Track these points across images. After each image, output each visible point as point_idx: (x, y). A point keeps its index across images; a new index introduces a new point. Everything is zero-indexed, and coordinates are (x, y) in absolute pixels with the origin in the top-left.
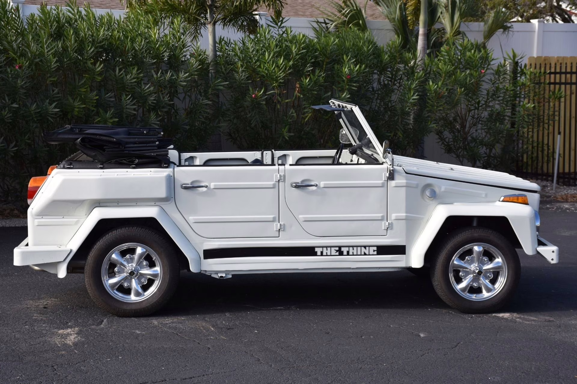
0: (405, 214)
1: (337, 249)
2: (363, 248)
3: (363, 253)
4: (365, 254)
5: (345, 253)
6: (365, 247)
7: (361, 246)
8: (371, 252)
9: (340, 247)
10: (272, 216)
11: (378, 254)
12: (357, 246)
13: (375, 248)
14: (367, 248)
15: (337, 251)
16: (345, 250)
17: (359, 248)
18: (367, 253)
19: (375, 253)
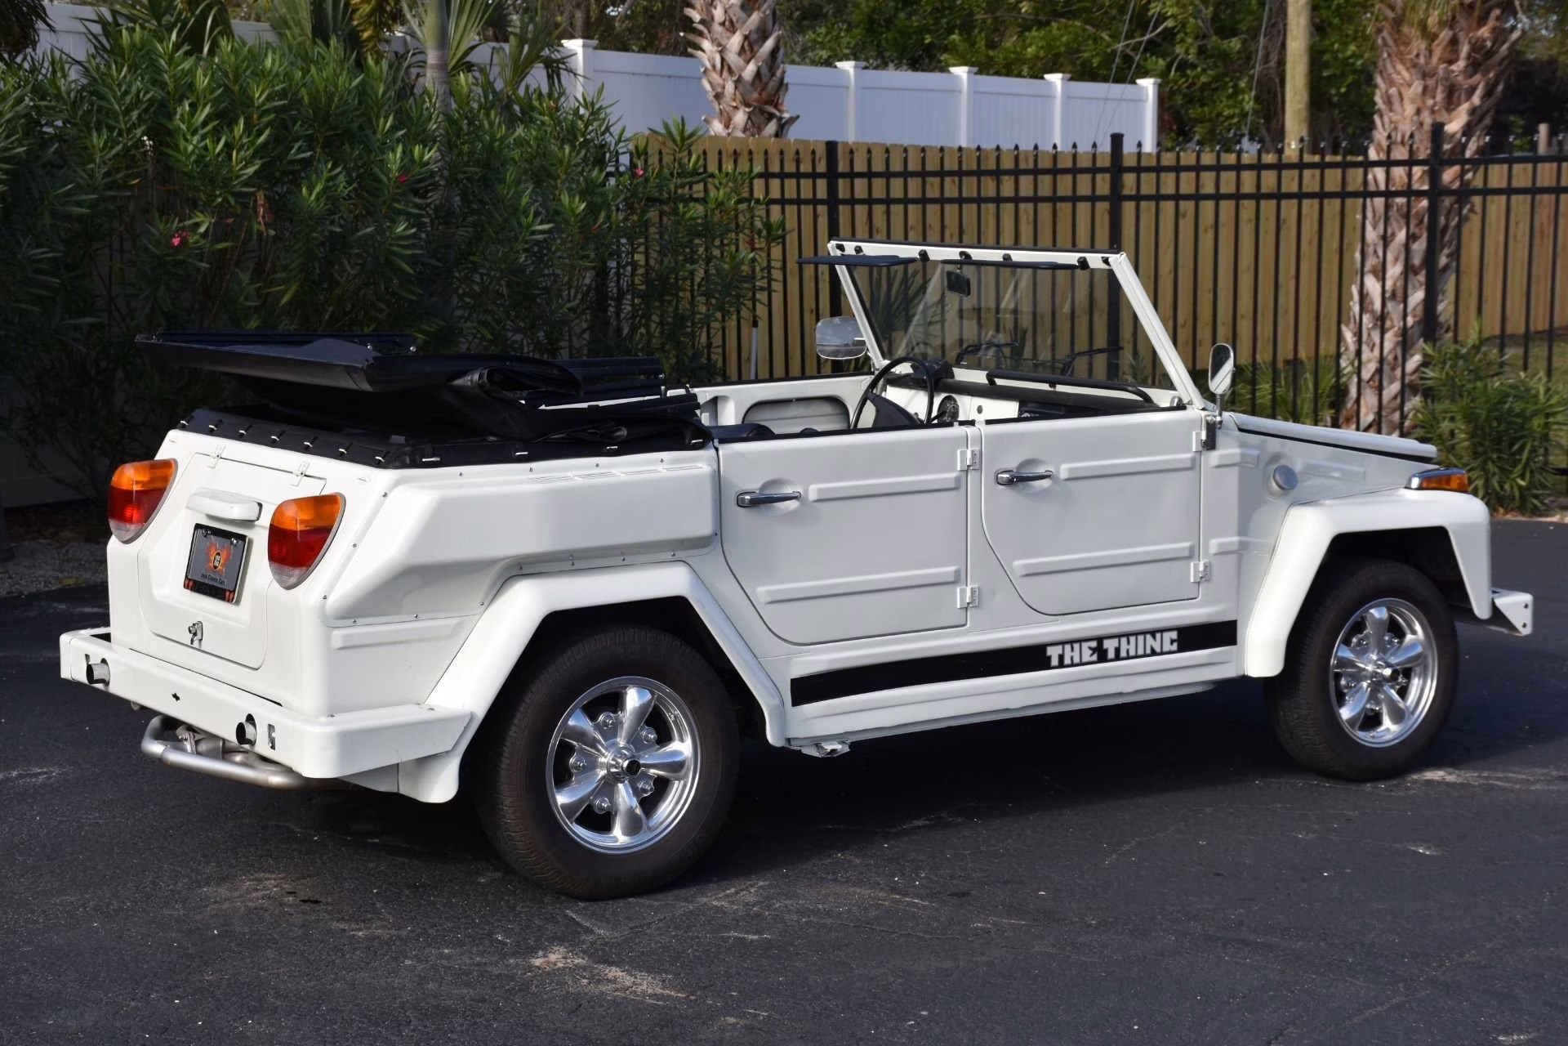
0: (1236, 539)
1: (1094, 644)
2: (1149, 637)
3: (1148, 651)
4: (1154, 653)
5: (1111, 655)
6: (1153, 633)
7: (1144, 633)
8: (1167, 647)
9: (1100, 640)
10: (953, 568)
11: (1181, 649)
12: (1136, 634)
13: (1174, 635)
14: (1158, 636)
15: (1094, 650)
16: (1110, 645)
17: (1141, 638)
18: (1158, 650)
19: (1175, 647)
